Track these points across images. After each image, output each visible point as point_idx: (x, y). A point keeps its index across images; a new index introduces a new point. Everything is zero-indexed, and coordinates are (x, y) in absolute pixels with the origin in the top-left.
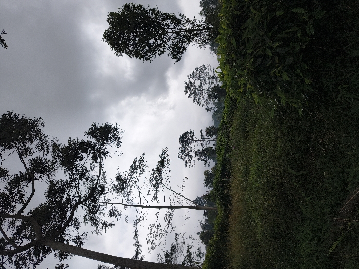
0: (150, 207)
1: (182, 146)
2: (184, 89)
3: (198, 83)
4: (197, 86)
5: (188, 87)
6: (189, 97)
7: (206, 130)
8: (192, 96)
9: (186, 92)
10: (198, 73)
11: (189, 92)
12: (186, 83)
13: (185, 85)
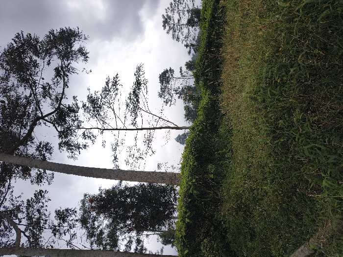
0: (127, 129)
1: (162, 84)
2: (162, 24)
3: (176, 17)
4: (176, 21)
5: (167, 21)
6: (168, 33)
7: (186, 65)
8: (171, 32)
9: (164, 26)
10: (177, 5)
11: (167, 28)
12: (163, 16)
13: (163, 20)
